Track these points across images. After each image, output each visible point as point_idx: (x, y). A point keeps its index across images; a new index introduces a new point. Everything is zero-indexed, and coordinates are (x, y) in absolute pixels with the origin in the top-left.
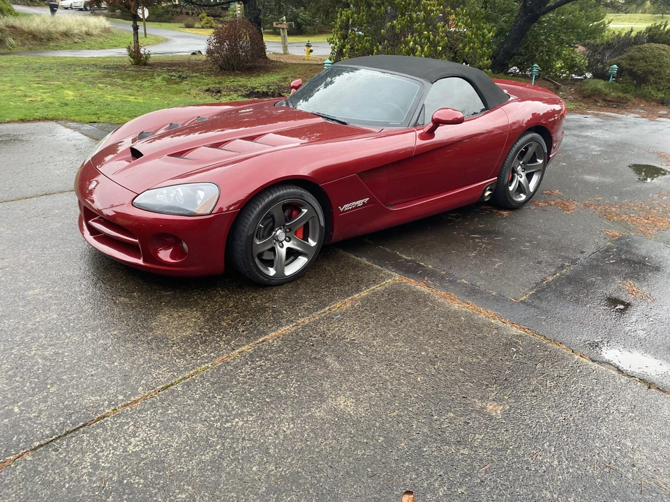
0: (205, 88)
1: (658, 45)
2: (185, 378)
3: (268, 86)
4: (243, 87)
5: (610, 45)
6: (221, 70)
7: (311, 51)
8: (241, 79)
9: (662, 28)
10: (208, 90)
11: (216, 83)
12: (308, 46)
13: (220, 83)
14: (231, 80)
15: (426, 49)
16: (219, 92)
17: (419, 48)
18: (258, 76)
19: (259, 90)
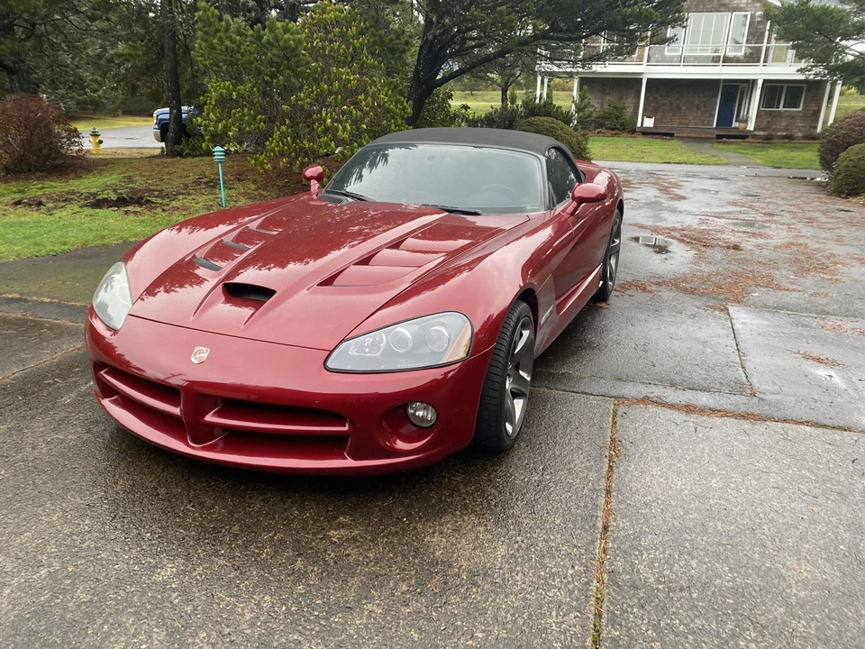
0: (7, 199)
1: (545, 118)
2: (599, 615)
3: (115, 190)
4: (72, 194)
5: (489, 120)
6: (9, 173)
7: (101, 142)
8: (52, 183)
9: (537, 101)
10: (18, 203)
11: (15, 193)
12: (95, 135)
13: (21, 192)
14: (39, 186)
15: (349, 127)
16: (40, 204)
17: (340, 127)
18: (78, 177)
19: (106, 196)
